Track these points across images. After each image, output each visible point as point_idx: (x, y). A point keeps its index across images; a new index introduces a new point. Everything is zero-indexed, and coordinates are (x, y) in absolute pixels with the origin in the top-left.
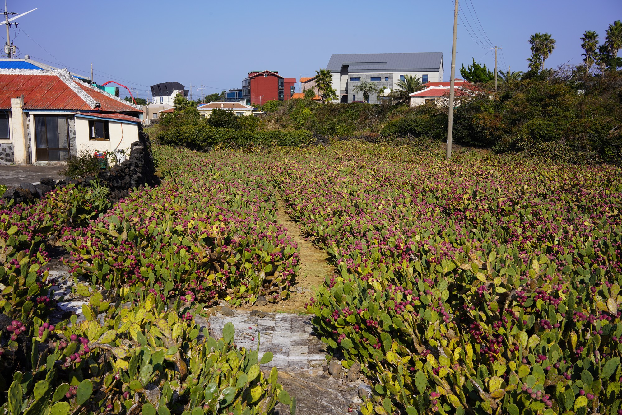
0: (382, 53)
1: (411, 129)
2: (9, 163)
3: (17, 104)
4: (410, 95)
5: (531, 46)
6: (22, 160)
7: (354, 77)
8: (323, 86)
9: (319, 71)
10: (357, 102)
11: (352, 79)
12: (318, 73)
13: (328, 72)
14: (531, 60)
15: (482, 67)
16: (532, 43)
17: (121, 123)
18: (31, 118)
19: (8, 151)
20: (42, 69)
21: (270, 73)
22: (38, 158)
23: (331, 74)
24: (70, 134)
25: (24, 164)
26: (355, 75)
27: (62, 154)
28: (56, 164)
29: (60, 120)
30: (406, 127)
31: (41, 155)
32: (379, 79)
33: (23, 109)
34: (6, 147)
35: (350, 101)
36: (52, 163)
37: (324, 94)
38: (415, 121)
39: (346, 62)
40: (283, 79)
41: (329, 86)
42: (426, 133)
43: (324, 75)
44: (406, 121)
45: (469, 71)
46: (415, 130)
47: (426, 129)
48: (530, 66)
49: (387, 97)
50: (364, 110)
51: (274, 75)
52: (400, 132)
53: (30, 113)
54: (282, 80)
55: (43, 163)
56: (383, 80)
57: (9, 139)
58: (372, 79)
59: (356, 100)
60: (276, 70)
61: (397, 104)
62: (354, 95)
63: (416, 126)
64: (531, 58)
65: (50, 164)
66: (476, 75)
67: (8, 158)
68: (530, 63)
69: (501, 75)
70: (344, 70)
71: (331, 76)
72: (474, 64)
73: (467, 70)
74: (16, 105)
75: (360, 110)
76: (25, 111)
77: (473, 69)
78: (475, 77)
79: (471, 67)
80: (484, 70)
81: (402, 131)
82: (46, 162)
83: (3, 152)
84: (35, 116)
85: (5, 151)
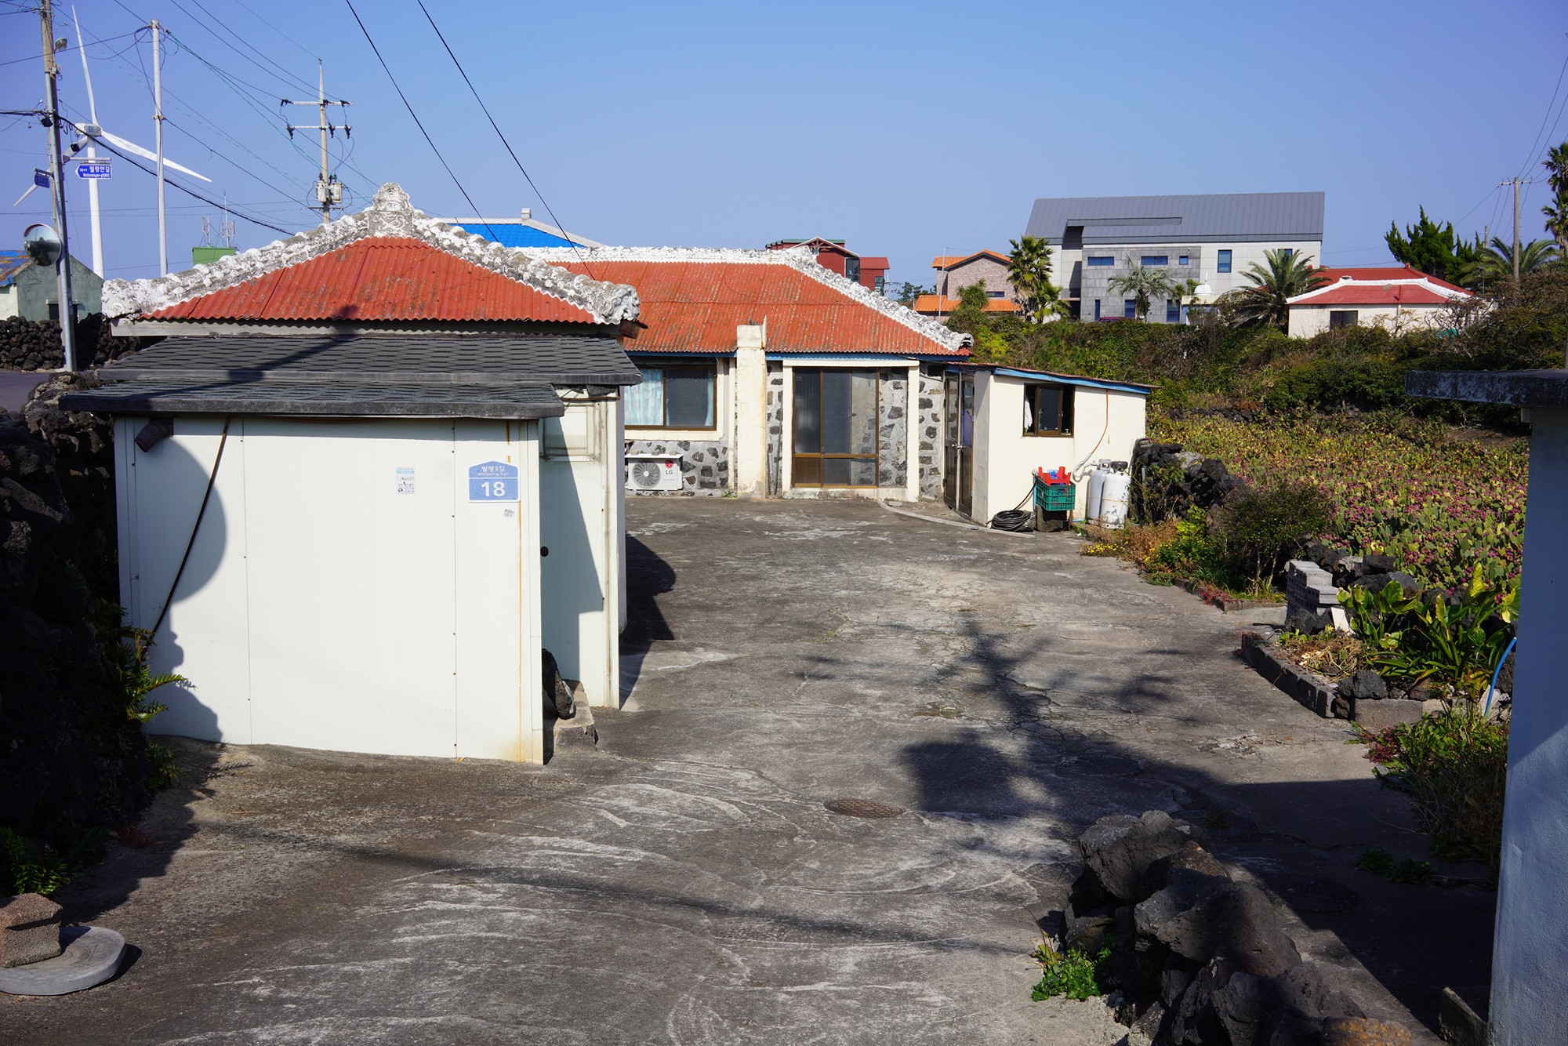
0: (1166, 194)
1: (1352, 391)
2: (718, 493)
3: (754, 339)
4: (1289, 300)
5: (1549, 173)
6: (754, 484)
7: (1097, 254)
8: (1028, 278)
9: (1019, 241)
10: (1108, 320)
11: (1092, 260)
12: (1016, 247)
13: (1042, 243)
14: (1552, 212)
15: (1443, 229)
16: (1553, 169)
17: (1107, 391)
18: (787, 375)
19: (709, 461)
20: (572, 244)
21: (825, 244)
22: (798, 478)
23: (1047, 247)
24: (881, 416)
25: (759, 496)
26: (1100, 250)
27: (855, 468)
28: (843, 495)
29: (857, 381)
30: (1339, 384)
31: (803, 472)
32: (1163, 259)
33: (767, 354)
34: (702, 449)
35: (1087, 316)
36: (835, 491)
37: (1032, 300)
38: (1363, 371)
39: (1075, 217)
40: (857, 259)
41: (1044, 278)
42: (1395, 402)
43: (1032, 250)
44: (1340, 370)
45: (1409, 241)
46: (1365, 393)
47: (1397, 391)
48: (1549, 225)
49: (1214, 305)
50: (1151, 339)
51: (835, 250)
52: (1321, 397)
53: (787, 362)
54: (856, 263)
55: (810, 492)
56: (1174, 263)
57: (714, 428)
58: (1146, 259)
59: (1103, 313)
60: (839, 238)
61: (1245, 325)
62: (1098, 302)
63: (1368, 383)
64: (1554, 207)
65: (827, 495)
66: (1429, 251)
67: (707, 479)
68: (1549, 218)
69: (1496, 250)
70: (1073, 237)
71: (1049, 252)
72: (1424, 223)
73: (1405, 237)
74: (750, 341)
75: (1141, 338)
76: (771, 358)
77: (1421, 233)
78: (1426, 255)
79: (1416, 229)
80: (1447, 237)
81: (1328, 395)
82: (818, 490)
83: (695, 463)
84: (796, 369)
85: (701, 460)
